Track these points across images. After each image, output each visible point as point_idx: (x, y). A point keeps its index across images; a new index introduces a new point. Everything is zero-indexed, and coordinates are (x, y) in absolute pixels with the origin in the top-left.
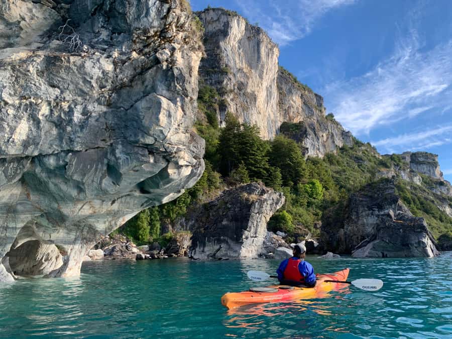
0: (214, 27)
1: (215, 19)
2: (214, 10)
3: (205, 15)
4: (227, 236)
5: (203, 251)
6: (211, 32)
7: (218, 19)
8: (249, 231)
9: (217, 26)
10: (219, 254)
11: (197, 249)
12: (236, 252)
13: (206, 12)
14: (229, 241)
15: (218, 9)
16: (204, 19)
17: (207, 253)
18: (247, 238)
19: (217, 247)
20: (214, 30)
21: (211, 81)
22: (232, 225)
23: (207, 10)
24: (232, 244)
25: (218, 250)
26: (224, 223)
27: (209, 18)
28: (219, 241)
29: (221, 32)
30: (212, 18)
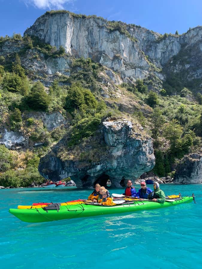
0: (195, 40)
1: (195, 35)
2: (193, 29)
3: (188, 34)
4: (186, 175)
5: (178, 181)
6: (193, 44)
7: (197, 35)
8: (194, 173)
9: (197, 39)
10: (183, 182)
11: (176, 180)
12: (189, 181)
13: (189, 32)
14: (187, 177)
15: (197, 28)
16: (188, 37)
17: (180, 182)
18: (193, 176)
19: (183, 179)
20: (195, 42)
21: (197, 74)
22: (187, 171)
23: (189, 31)
24: (188, 178)
25: (183, 180)
26: (184, 170)
27: (191, 36)
28: (183, 177)
29: (200, 42)
30: (193, 35)
